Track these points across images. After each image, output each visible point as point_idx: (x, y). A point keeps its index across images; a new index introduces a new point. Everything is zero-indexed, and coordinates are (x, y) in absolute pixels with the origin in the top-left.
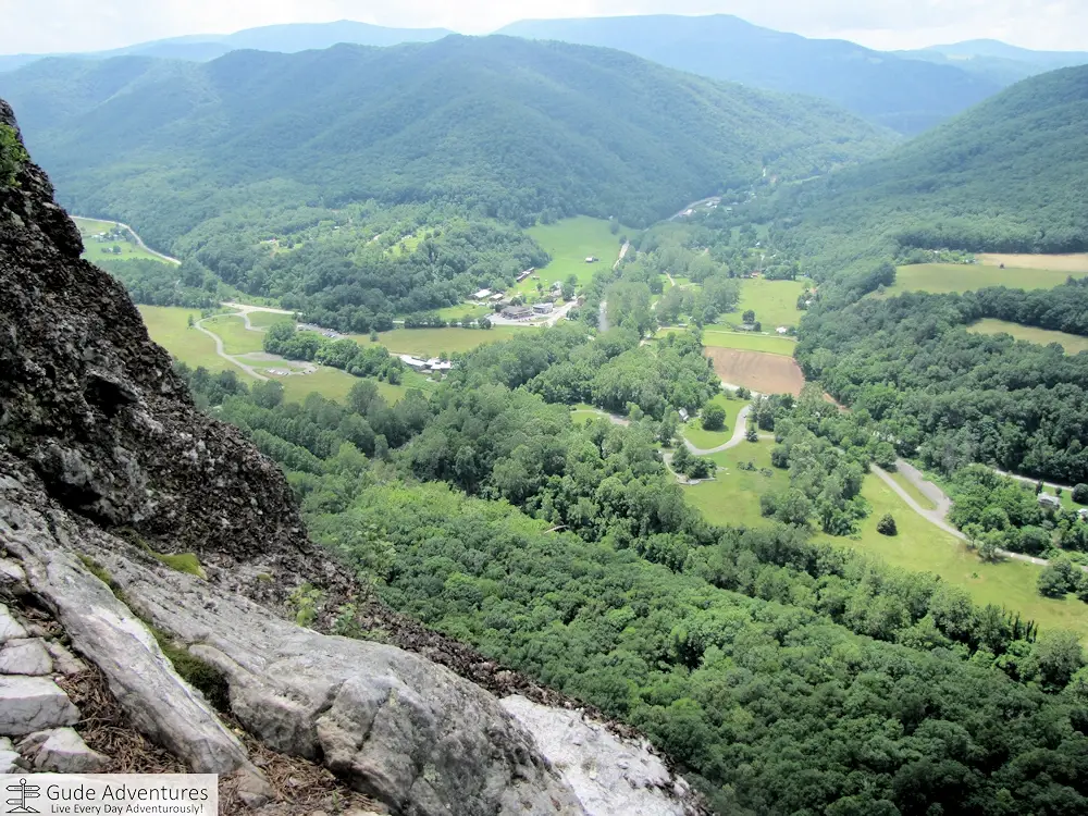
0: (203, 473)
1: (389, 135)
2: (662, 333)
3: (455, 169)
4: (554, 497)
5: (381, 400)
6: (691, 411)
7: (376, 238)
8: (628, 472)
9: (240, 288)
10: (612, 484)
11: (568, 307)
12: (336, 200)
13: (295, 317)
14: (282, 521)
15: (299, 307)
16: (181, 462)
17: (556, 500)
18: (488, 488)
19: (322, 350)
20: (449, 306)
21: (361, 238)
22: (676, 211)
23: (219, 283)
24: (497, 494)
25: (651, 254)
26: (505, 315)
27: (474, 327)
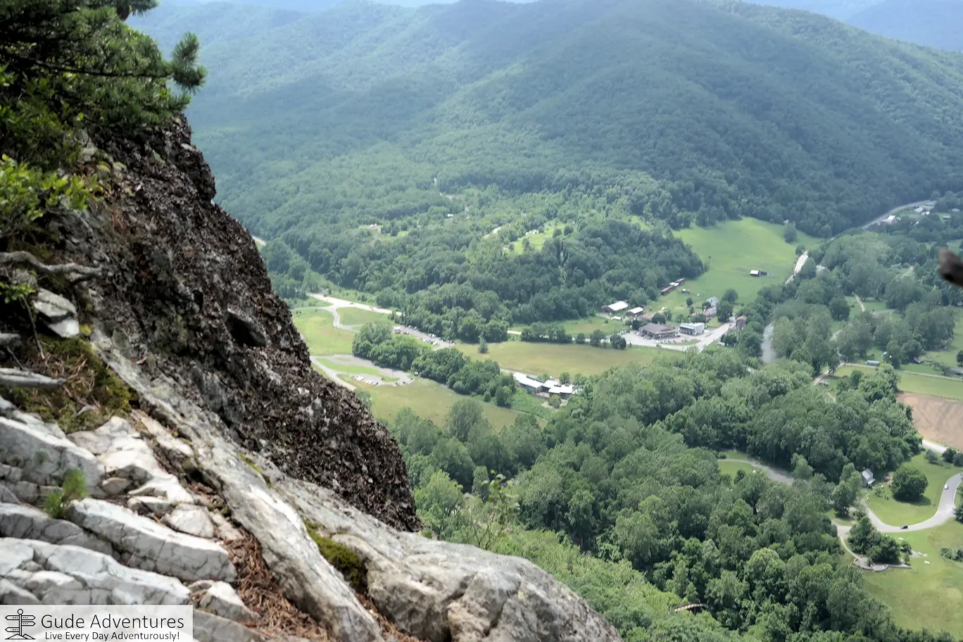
0: (317, 431)
1: (519, 109)
2: (845, 370)
3: (596, 154)
4: (690, 566)
5: (486, 425)
6: (879, 475)
7: (495, 231)
8: (790, 543)
9: (331, 278)
10: (767, 556)
11: (724, 329)
12: (452, 182)
13: (392, 317)
14: (392, 493)
15: (398, 306)
16: (297, 417)
17: (693, 570)
18: (607, 545)
19: (421, 358)
20: (577, 318)
21: (478, 229)
22: (872, 218)
23: (308, 270)
24: (618, 554)
25: (836, 270)
26: (645, 333)
27: (605, 345)
